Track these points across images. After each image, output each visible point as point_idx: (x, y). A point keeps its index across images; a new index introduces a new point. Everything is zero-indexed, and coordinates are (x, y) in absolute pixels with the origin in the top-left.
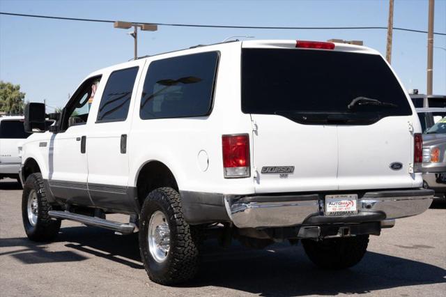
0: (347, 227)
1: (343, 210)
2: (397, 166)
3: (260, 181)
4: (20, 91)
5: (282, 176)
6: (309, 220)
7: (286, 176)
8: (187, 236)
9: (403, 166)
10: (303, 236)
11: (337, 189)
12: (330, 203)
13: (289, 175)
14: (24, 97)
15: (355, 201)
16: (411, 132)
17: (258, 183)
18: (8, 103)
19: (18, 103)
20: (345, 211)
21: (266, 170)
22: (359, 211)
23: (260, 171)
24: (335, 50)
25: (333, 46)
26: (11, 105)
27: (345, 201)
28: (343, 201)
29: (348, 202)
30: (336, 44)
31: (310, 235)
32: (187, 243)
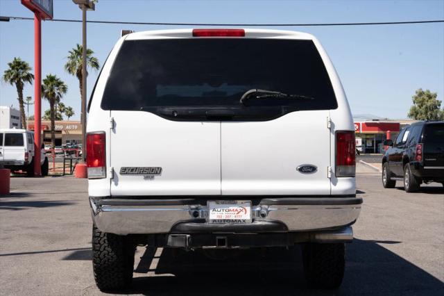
0: (222, 238)
1: (233, 218)
2: (308, 169)
3: (119, 183)
4: (437, 99)
5: (146, 178)
6: (177, 227)
7: (152, 178)
8: (103, 239)
9: (318, 169)
10: (171, 245)
11: (219, 193)
12: (214, 210)
13: (156, 177)
14: (440, 105)
15: (248, 209)
16: (330, 129)
17: (116, 184)
18: (423, 111)
19: (433, 110)
20: (234, 218)
21: (126, 171)
22: (253, 220)
23: (118, 171)
24: (246, 37)
25: (242, 33)
26: (426, 112)
27: (235, 208)
28: (231, 208)
29: (239, 209)
30: (247, 30)
31: (178, 244)
32: (103, 247)
